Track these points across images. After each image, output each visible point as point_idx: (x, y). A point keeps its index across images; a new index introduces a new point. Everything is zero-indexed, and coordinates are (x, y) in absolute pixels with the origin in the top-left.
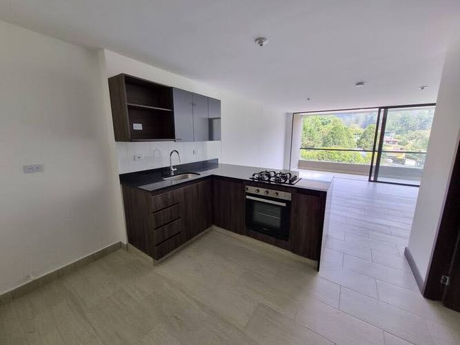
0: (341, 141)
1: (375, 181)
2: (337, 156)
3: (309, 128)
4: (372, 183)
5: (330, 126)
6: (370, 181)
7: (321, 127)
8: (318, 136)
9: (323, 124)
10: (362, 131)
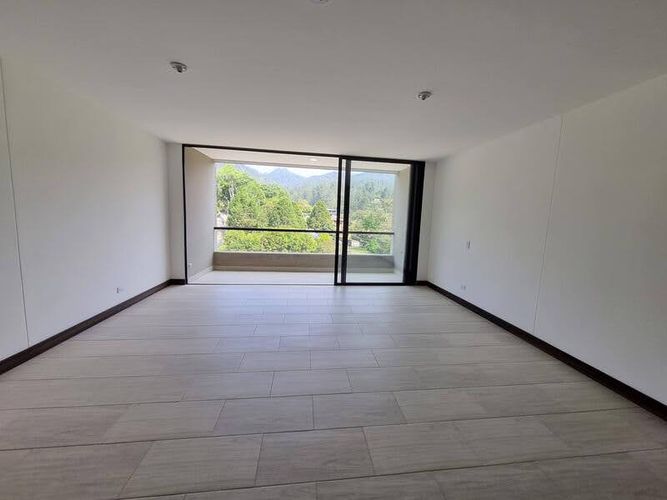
0: (290, 219)
1: (344, 283)
2: (286, 239)
3: (248, 200)
4: (339, 288)
5: (276, 199)
6: (336, 284)
7: (265, 200)
8: (261, 212)
9: (267, 196)
10: (312, 208)
